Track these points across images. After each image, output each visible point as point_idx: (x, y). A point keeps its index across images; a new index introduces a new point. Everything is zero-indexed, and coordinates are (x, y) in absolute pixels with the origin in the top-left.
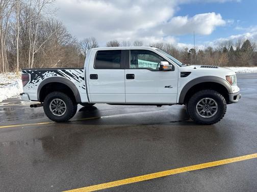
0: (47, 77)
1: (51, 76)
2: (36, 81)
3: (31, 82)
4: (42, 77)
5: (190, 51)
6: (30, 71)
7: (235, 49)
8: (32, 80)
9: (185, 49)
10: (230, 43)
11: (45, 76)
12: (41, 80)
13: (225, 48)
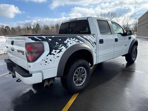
0: (72, 45)
1: (75, 43)
2: (58, 51)
3: (50, 54)
4: (65, 45)
5: (5, 28)
6: (44, 37)
7: (32, 28)
8: (51, 51)
9: (2, 26)
10: (30, 24)
11: (68, 44)
12: (64, 49)
13: (28, 27)
